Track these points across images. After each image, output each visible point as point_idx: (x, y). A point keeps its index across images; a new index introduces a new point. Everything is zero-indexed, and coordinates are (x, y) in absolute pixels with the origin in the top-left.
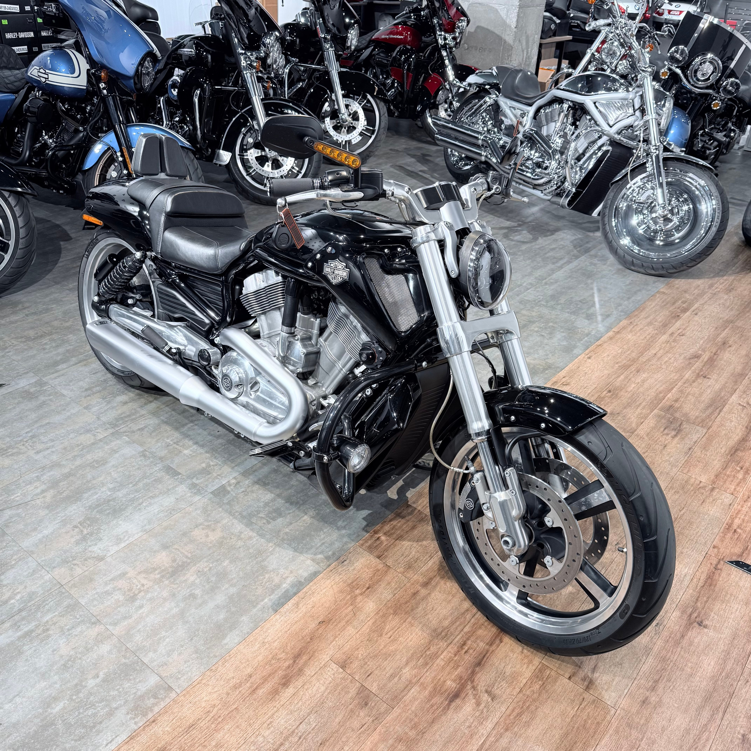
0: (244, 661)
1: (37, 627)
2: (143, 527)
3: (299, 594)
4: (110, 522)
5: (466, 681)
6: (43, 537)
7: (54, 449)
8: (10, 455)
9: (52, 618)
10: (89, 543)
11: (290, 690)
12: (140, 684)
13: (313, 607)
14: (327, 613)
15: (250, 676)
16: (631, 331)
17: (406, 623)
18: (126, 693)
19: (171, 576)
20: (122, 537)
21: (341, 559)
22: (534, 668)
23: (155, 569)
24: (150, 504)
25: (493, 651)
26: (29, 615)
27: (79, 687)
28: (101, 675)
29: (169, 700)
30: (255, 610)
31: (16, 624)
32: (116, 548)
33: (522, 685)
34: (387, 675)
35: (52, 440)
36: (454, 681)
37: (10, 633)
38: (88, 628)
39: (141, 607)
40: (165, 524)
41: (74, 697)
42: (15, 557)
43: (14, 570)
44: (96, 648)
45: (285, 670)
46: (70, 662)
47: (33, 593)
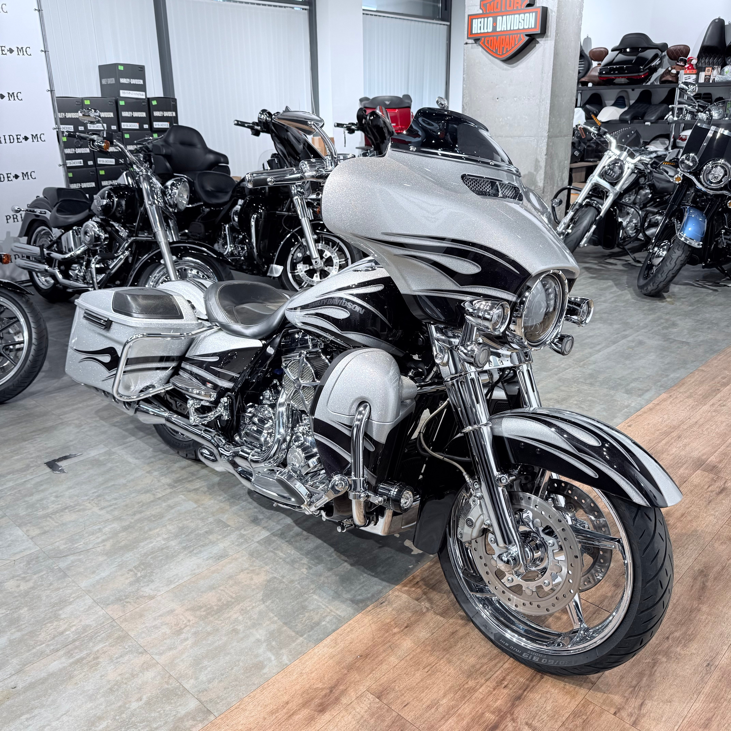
0: (281, 689)
1: (88, 655)
2: (192, 571)
3: (338, 631)
4: (162, 566)
5: (506, 713)
6: (101, 579)
7: (116, 506)
8: (77, 511)
9: (102, 648)
10: (142, 584)
11: (327, 716)
12: (180, 708)
13: (351, 643)
14: (365, 648)
15: (287, 703)
16: (671, 403)
17: (444, 659)
18: (167, 715)
19: (216, 614)
20: (172, 579)
21: (380, 600)
22: (577, 703)
23: (201, 607)
24: (200, 552)
25: (534, 686)
26: (82, 645)
27: (122, 709)
28: (145, 698)
29: (207, 723)
30: (294, 645)
31: (69, 652)
32: (167, 589)
33: (564, 719)
34: (424, 706)
35: (116, 499)
36: (493, 713)
37: (63, 659)
38: (135, 657)
39: (186, 639)
40: (213, 569)
41: (117, 717)
42: (73, 595)
43: (71, 606)
44: (141, 674)
45: (322, 698)
46: (116, 687)
47: (88, 626)
